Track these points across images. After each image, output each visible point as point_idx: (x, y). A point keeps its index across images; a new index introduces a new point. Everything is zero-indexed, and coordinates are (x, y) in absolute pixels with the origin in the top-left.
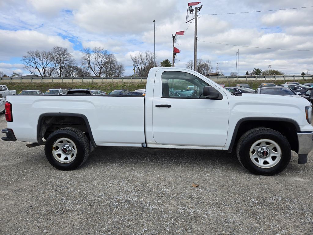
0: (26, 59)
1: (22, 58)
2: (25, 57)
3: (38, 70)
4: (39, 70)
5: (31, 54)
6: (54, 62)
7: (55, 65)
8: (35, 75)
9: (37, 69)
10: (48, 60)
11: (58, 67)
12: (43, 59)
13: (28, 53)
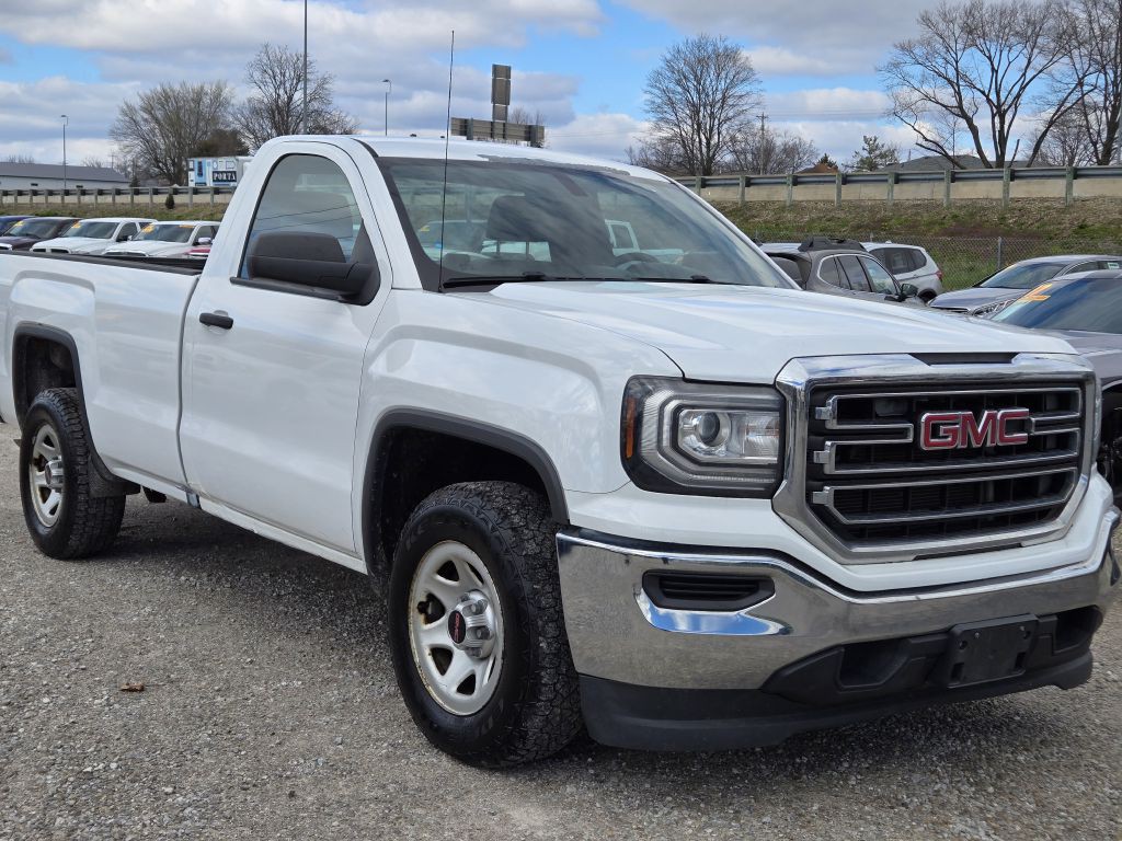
0: (907, 59)
1: (889, 54)
2: (906, 48)
3: (963, 123)
4: (975, 123)
5: (942, 26)
6: (1077, 60)
7: (1080, 84)
8: (946, 155)
9: (964, 115)
10: (1036, 51)
11: (1098, 98)
12: (1005, 53)
13: (926, 20)
